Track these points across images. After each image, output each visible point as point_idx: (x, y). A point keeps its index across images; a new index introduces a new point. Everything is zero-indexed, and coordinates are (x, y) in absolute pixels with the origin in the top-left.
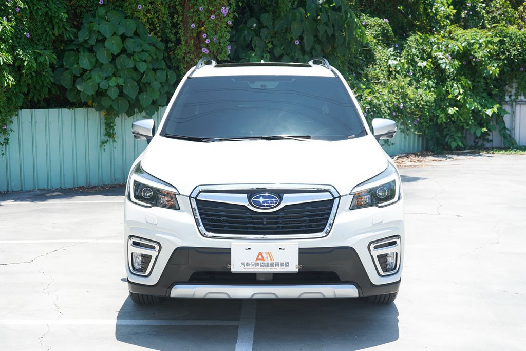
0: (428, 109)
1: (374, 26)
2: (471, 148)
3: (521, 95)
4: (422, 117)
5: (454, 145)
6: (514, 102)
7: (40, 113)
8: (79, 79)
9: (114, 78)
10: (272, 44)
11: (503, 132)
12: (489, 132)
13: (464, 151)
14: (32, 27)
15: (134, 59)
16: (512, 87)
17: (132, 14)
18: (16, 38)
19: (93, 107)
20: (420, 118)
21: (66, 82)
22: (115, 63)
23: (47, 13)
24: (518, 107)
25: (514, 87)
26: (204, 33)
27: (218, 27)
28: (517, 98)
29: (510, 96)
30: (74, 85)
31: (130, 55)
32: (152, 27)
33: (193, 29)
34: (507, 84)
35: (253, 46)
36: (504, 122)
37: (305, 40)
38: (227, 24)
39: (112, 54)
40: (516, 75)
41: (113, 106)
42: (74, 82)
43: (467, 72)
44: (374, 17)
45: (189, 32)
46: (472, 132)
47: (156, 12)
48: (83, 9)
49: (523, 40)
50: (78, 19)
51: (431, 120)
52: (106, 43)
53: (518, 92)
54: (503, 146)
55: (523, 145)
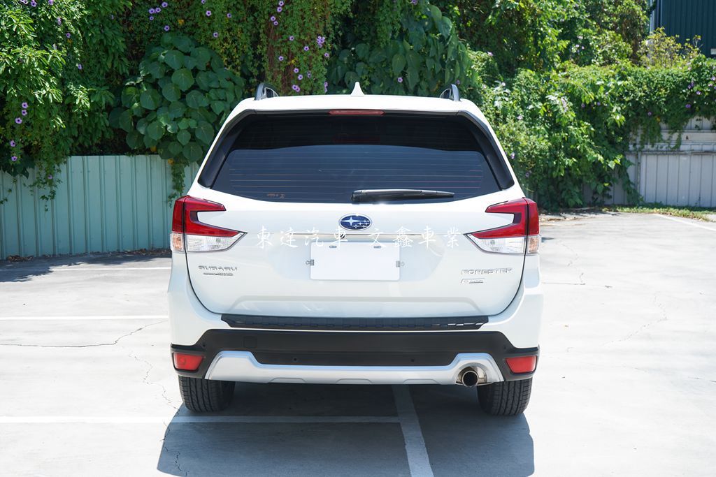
0: (542, 160)
1: (477, 62)
2: (589, 205)
3: (647, 144)
4: (535, 169)
5: (571, 202)
6: (639, 152)
7: (93, 160)
8: (142, 120)
9: (184, 120)
10: (370, 80)
11: (627, 186)
12: (610, 187)
13: (583, 209)
14: (84, 57)
15: (208, 96)
16: (636, 134)
17: (207, 43)
18: (67, 70)
19: (158, 154)
20: (532, 170)
21: (125, 123)
22: (185, 101)
23: (101, 41)
24: (644, 158)
25: (639, 134)
26: (294, 67)
27: (313, 60)
28: (643, 147)
29: (635, 145)
30: (135, 128)
31: (204, 92)
32: (229, 60)
33: (281, 62)
34: (630, 131)
35: (347, 82)
36: (627, 175)
37: (408, 77)
38: (323, 57)
39: (181, 91)
40: (642, 120)
41: (184, 153)
42: (135, 124)
43: (586, 115)
44: (475, 51)
45: (277, 66)
46: (593, 187)
47: (234, 41)
48: (144, 36)
49: (649, 80)
50: (137, 48)
51: (545, 172)
52: (172, 77)
53: (644, 140)
54: (626, 203)
55: (649, 202)
